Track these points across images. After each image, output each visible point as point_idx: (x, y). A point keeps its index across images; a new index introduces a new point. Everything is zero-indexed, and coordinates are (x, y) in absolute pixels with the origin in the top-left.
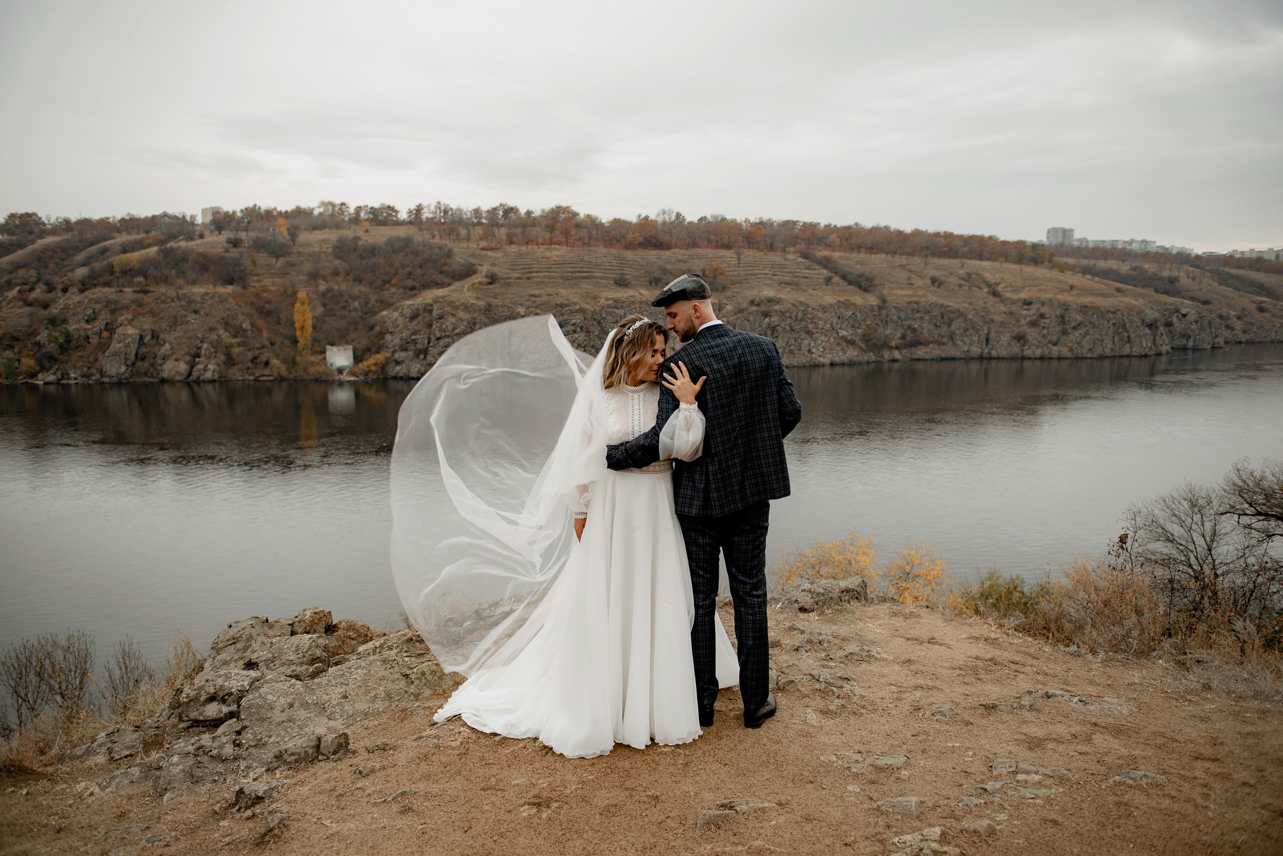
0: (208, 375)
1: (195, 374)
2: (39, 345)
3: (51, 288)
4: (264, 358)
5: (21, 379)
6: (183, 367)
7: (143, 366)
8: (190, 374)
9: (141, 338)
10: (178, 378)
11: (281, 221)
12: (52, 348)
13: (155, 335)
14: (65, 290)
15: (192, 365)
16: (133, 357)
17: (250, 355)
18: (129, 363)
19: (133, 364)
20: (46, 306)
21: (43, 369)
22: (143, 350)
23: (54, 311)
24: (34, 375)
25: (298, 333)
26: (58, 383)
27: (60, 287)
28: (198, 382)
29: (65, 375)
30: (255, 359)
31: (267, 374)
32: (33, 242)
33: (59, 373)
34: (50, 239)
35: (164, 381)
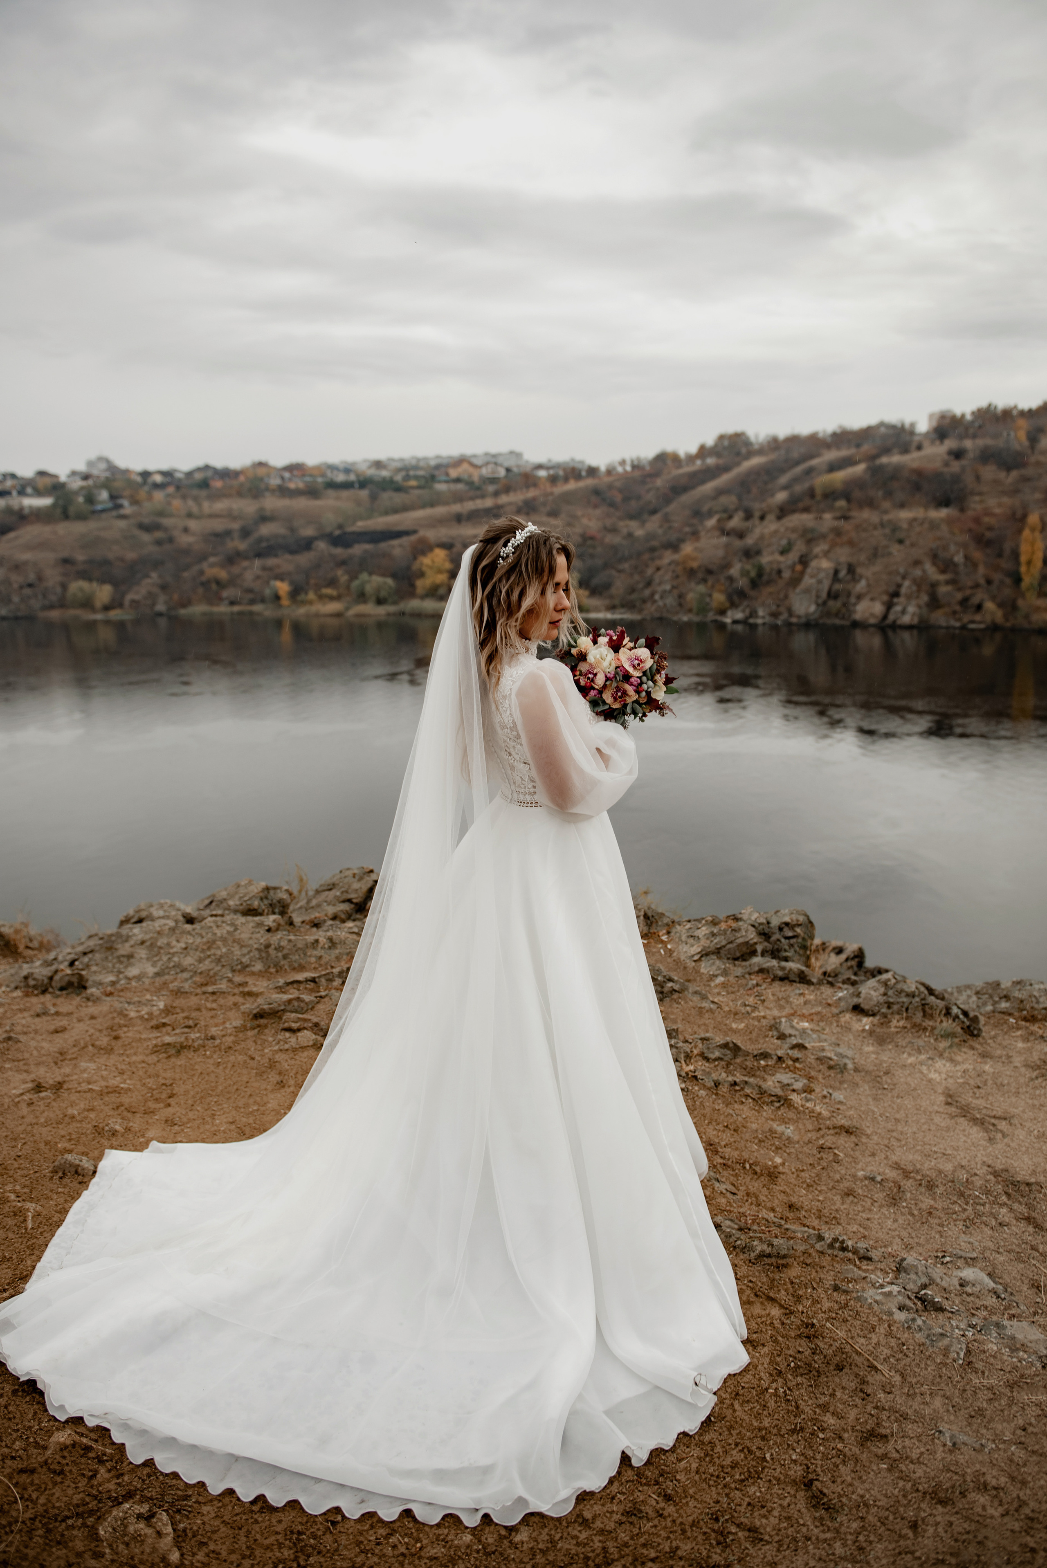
0: (906, 619)
1: (891, 617)
2: (731, 579)
3: (748, 516)
4: (976, 600)
5: (711, 616)
6: (878, 608)
7: (834, 605)
8: (885, 617)
9: (836, 572)
10: (872, 621)
11: (1022, 423)
12: (742, 583)
13: (851, 569)
14: (762, 518)
15: (889, 606)
16: (824, 595)
17: (959, 596)
18: (820, 601)
19: (825, 603)
20: (741, 535)
21: (733, 605)
22: (838, 587)
23: (749, 541)
24: (723, 612)
25: (1023, 569)
26: (744, 622)
27: (757, 514)
28: (894, 627)
29: (753, 614)
30: (964, 602)
31: (977, 622)
32: (738, 464)
33: (747, 612)
34: (756, 461)
35: (856, 624)
